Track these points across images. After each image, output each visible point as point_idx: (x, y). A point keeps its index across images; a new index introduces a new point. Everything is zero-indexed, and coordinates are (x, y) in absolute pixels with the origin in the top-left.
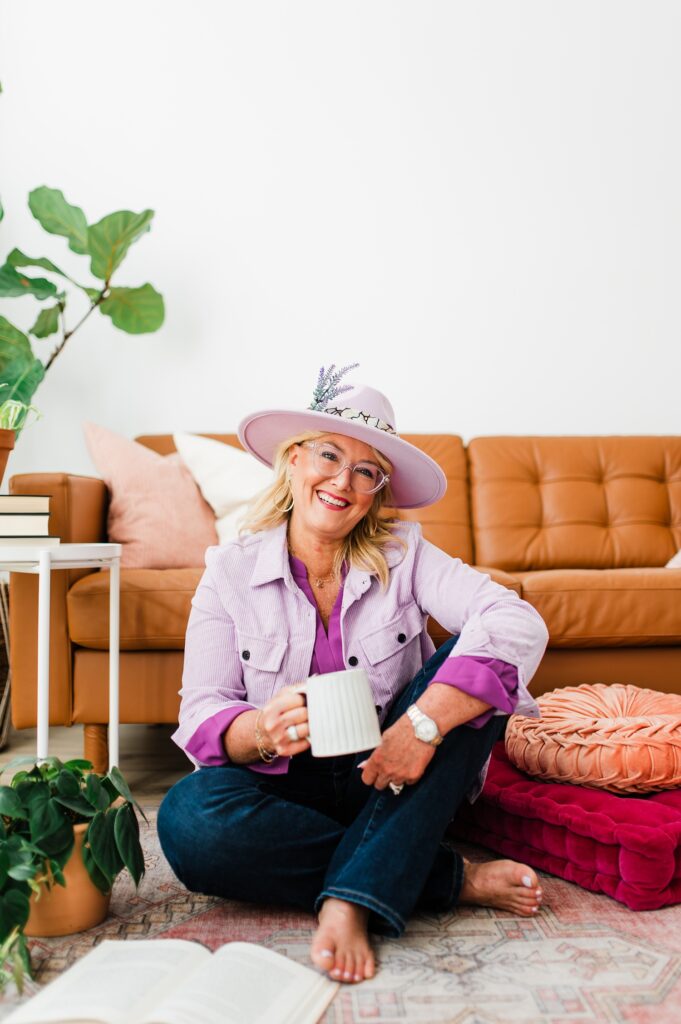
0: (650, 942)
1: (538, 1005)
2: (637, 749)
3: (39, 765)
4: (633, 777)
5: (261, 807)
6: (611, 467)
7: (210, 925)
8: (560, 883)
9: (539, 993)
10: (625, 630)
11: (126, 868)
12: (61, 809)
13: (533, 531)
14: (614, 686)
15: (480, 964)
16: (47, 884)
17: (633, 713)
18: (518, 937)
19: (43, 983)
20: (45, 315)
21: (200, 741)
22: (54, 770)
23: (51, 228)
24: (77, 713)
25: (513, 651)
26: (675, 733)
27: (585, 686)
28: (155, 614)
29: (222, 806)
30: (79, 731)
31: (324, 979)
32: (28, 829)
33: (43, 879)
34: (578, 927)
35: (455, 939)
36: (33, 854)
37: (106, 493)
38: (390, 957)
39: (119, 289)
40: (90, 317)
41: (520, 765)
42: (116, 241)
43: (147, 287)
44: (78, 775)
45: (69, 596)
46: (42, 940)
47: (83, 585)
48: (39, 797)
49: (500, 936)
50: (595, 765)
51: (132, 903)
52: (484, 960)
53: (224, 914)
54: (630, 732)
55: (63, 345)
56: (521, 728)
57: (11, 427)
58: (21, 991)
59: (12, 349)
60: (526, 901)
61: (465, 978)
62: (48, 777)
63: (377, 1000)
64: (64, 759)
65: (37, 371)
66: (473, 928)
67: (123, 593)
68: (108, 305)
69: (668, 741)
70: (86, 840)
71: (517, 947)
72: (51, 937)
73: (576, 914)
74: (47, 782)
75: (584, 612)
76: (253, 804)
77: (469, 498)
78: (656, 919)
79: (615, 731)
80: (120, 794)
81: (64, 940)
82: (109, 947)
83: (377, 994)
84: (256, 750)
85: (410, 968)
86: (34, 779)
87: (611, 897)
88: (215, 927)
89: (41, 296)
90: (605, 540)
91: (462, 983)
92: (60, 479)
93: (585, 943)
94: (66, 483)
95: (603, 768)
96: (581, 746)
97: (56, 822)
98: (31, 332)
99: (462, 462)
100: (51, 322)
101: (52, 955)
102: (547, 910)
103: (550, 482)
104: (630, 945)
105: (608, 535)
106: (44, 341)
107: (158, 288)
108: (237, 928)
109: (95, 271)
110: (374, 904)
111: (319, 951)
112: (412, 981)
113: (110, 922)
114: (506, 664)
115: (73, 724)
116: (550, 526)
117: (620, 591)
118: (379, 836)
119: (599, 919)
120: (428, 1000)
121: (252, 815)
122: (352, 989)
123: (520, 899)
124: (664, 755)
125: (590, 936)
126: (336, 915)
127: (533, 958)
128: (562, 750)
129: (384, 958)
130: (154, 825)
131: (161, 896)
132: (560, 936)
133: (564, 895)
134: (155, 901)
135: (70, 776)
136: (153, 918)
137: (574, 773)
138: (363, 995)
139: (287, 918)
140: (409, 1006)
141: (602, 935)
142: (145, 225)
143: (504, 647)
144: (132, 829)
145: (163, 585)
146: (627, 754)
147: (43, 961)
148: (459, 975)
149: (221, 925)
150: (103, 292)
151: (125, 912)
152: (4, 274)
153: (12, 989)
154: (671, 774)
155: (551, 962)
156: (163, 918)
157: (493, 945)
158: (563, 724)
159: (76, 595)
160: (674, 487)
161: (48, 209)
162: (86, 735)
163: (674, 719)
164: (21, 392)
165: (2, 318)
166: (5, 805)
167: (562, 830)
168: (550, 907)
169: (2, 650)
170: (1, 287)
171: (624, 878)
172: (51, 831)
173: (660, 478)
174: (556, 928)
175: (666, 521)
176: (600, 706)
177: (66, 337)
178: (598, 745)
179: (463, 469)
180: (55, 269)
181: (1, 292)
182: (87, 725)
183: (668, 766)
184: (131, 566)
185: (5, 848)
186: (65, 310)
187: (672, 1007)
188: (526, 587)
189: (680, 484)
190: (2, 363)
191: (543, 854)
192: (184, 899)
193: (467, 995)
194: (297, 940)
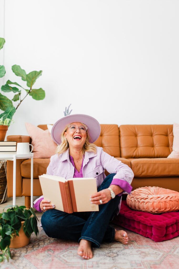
0: (159, 250)
1: (131, 265)
2: (157, 203)
3: (13, 207)
4: (157, 209)
6: (154, 132)
7: (54, 245)
8: (138, 235)
9: (131, 262)
10: (156, 173)
11: (34, 232)
12: (18, 218)
13: (135, 148)
14: (153, 187)
15: (118, 255)
16: (15, 236)
17: (157, 194)
18: (127, 248)
20: (16, 96)
22: (16, 208)
23: (17, 74)
24: (23, 193)
26: (167, 199)
27: (146, 187)
30: (24, 197)
32: (10, 222)
33: (13, 235)
34: (142, 246)
35: (112, 249)
36: (11, 229)
37: (30, 140)
38: (96, 253)
39: (34, 89)
40: (27, 97)
41: (130, 206)
42: (33, 78)
43: (41, 89)
44: (22, 209)
45: (21, 165)
46: (14, 249)
47: (25, 163)
48: (13, 215)
49: (123, 248)
50: (147, 207)
54: (156, 199)
55: (20, 103)
56: (130, 198)
57: (7, 125)
58: (8, 261)
59: (8, 104)
61: (114, 258)
62: (15, 210)
63: (93, 263)
64: (19, 206)
65: (14, 110)
66: (117, 246)
67: (34, 164)
68: (31, 93)
69: (165, 201)
70: (24, 225)
71: (127, 251)
72: (16, 248)
73: (142, 243)
75: (146, 169)
77: (120, 140)
78: (161, 244)
79: (152, 198)
80: (32, 214)
81: (19, 249)
83: (93, 262)
85: (101, 256)
86: (12, 211)
89: (15, 92)
91: (113, 260)
92: (19, 137)
93: (143, 250)
95: (149, 207)
96: (144, 202)
97: (17, 221)
98: (12, 100)
99: (118, 131)
100: (17, 98)
101: (16, 253)
102: (135, 242)
103: (139, 136)
104: (154, 250)
105: (154, 149)
106: (16, 102)
107: (43, 89)
108: (60, 246)
109: (28, 85)
111: (79, 252)
112: (101, 259)
113: (30, 245)
115: (22, 196)
116: (139, 147)
117: (155, 164)
118: (93, 223)
119: (147, 244)
120: (105, 264)
121: (63, 219)
122: (87, 261)
123: (124, 240)
124: (164, 204)
125: (145, 248)
126: (84, 243)
127: (130, 253)
128: (140, 203)
129: (95, 253)
131: (42, 238)
132: (137, 248)
133: (139, 238)
134: (41, 240)
135: (20, 209)
136: (40, 244)
137: (142, 209)
139: (72, 244)
140: (100, 265)
141: (148, 248)
142: (40, 74)
145: (44, 162)
146: (155, 204)
147: (14, 254)
148: (112, 258)
149: (57, 245)
150: (30, 90)
151: (34, 242)
152: (5, 86)
153: (6, 261)
154: (166, 209)
155: (135, 254)
156: (43, 244)
157: (121, 250)
158: (140, 196)
159: (23, 165)
160: (170, 137)
161: (16, 70)
162: (25, 199)
163: (167, 196)
164: (10, 116)
165: (5, 97)
166: (5, 217)
167: (139, 222)
168: (135, 241)
169: (5, 177)
170: (5, 89)
171: (154, 234)
172: (16, 223)
173: (167, 135)
174: (137, 246)
175: (168, 146)
176: (149, 192)
177: (21, 101)
178: (148, 202)
179: (118, 133)
180: (18, 85)
181: (5, 91)
182: (26, 196)
183: (165, 207)
184: (36, 158)
185: (5, 227)
186: (21, 95)
187: (162, 265)
188: (132, 163)
189: (172, 136)
190: (5, 108)
191: (135, 228)
192: (48, 239)
193: (114, 262)
194: (74, 249)
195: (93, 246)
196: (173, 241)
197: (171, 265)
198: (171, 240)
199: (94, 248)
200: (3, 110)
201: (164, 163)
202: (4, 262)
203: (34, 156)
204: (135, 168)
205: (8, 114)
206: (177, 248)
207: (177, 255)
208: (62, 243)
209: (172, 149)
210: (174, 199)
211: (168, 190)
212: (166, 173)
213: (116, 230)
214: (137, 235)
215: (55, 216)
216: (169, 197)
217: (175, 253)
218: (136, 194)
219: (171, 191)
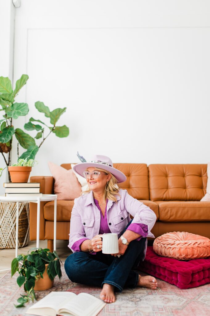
0: (183, 297)
1: (153, 309)
2: (184, 249)
3: (37, 250)
4: (183, 256)
5: (89, 262)
6: (187, 172)
7: (77, 289)
8: (164, 282)
9: (153, 307)
10: (185, 218)
11: (57, 275)
12: (43, 261)
13: (165, 190)
14: (182, 232)
15: (141, 300)
16: (39, 277)
17: (186, 239)
18: (151, 294)
19: (38, 301)
20: (39, 134)
21: (75, 246)
22: (41, 251)
23: (40, 111)
24: (46, 237)
25: (146, 222)
26: (194, 245)
27: (175, 232)
28: (65, 212)
29: (79, 261)
30: (46, 241)
31: (103, 302)
32: (35, 265)
33: (38, 276)
34: (166, 292)
35: (136, 294)
36: (36, 270)
37: (54, 180)
38: (119, 298)
39: (58, 127)
40: (50, 134)
41: (156, 252)
42: (57, 115)
43: (65, 126)
44: (46, 252)
45: (44, 207)
46: (37, 291)
47: (47, 205)
48: (37, 257)
49: (147, 294)
50: (174, 253)
51: (59, 284)
52: (142, 299)
53: (81, 287)
54: (183, 245)
55: (43, 142)
56: (157, 243)
57: (31, 166)
58: (33, 302)
59: (30, 142)
60: (154, 286)
61: (136, 303)
62: (39, 253)
63: (115, 307)
64: (43, 248)
65: (37, 148)
66: (141, 292)
67: (57, 207)
68: (54, 131)
69: (192, 247)
70: (48, 268)
71: (150, 297)
72: (40, 291)
73: (166, 289)
74: (39, 254)
75: (175, 213)
76: (87, 261)
77: (149, 181)
78: (186, 291)
79: (179, 244)
80: (56, 257)
81: (43, 292)
82: (53, 293)
83: (115, 305)
84: (88, 249)
85: (123, 300)
86: (36, 253)
87: (176, 286)
88: (78, 290)
89: (38, 130)
90: (185, 192)
91: (136, 304)
92: (42, 178)
93: (167, 296)
94: (44, 179)
95: (176, 253)
96: (171, 248)
97: (41, 263)
98: (35, 138)
99: (147, 171)
100: (40, 135)
101: (40, 295)
103: (170, 176)
104: (178, 297)
105: (186, 191)
106: (38, 140)
107: (67, 126)
108: (83, 290)
109: (51, 122)
110: (114, 284)
112: (124, 303)
113: (54, 288)
114: (145, 225)
115: (45, 239)
116: (170, 188)
117: (184, 208)
118: (116, 268)
119: (172, 291)
120: (127, 307)
121: (86, 264)
122: (109, 304)
123: (152, 285)
124: (191, 250)
125: (169, 294)
126: (106, 287)
127: (154, 299)
128: (166, 249)
129: (118, 298)
130: (64, 266)
131: (66, 282)
132: (161, 294)
133: (165, 285)
134: (64, 284)
135: (44, 252)
136: (64, 287)
137: (169, 255)
138: (111, 306)
139: (96, 288)
140: (122, 308)
141: (172, 294)
142: (65, 111)
143: (144, 221)
144: (59, 266)
145: (67, 205)
146: (182, 250)
147: (38, 296)
148: (135, 302)
149: (80, 290)
150: (53, 128)
151: (57, 286)
152: (29, 125)
153: (31, 302)
154: (193, 255)
155: (158, 300)
156: (66, 287)
157: (145, 296)
158: (167, 242)
159: (46, 207)
160: (204, 178)
161: (40, 106)
162: (48, 243)
163: (195, 241)
164: (32, 155)
165: (28, 135)
166: (30, 259)
167: (165, 269)
168: (160, 287)
169: (27, 220)
170: (28, 128)
171: (179, 281)
172: (40, 265)
173: (200, 176)
174: (161, 292)
175: (202, 187)
176: (178, 238)
177: (44, 140)
178: (175, 248)
179: (147, 173)
180: (41, 122)
181: (28, 129)
182: (48, 240)
183: (192, 253)
184: (59, 199)
185: (29, 269)
186: (44, 132)
187: (184, 311)
188: (160, 206)
189: (206, 177)
190: (28, 146)
191: (160, 275)
192: (71, 283)
193: (136, 306)
194: (97, 293)
195: (116, 291)
196: (199, 289)
197: (193, 310)
198: (197, 288)
199: (117, 293)
200: (26, 148)
201: (194, 207)
202: (29, 302)
203: (57, 198)
204: (163, 212)
205: (31, 153)
206: (202, 295)
207: (201, 302)
208: (85, 288)
209: (206, 191)
210: (202, 245)
211: (198, 236)
212: (196, 218)
213: (141, 275)
214: (162, 282)
215: (78, 261)
216: (197, 243)
217: (199, 300)
218: (163, 239)
219: (201, 236)
